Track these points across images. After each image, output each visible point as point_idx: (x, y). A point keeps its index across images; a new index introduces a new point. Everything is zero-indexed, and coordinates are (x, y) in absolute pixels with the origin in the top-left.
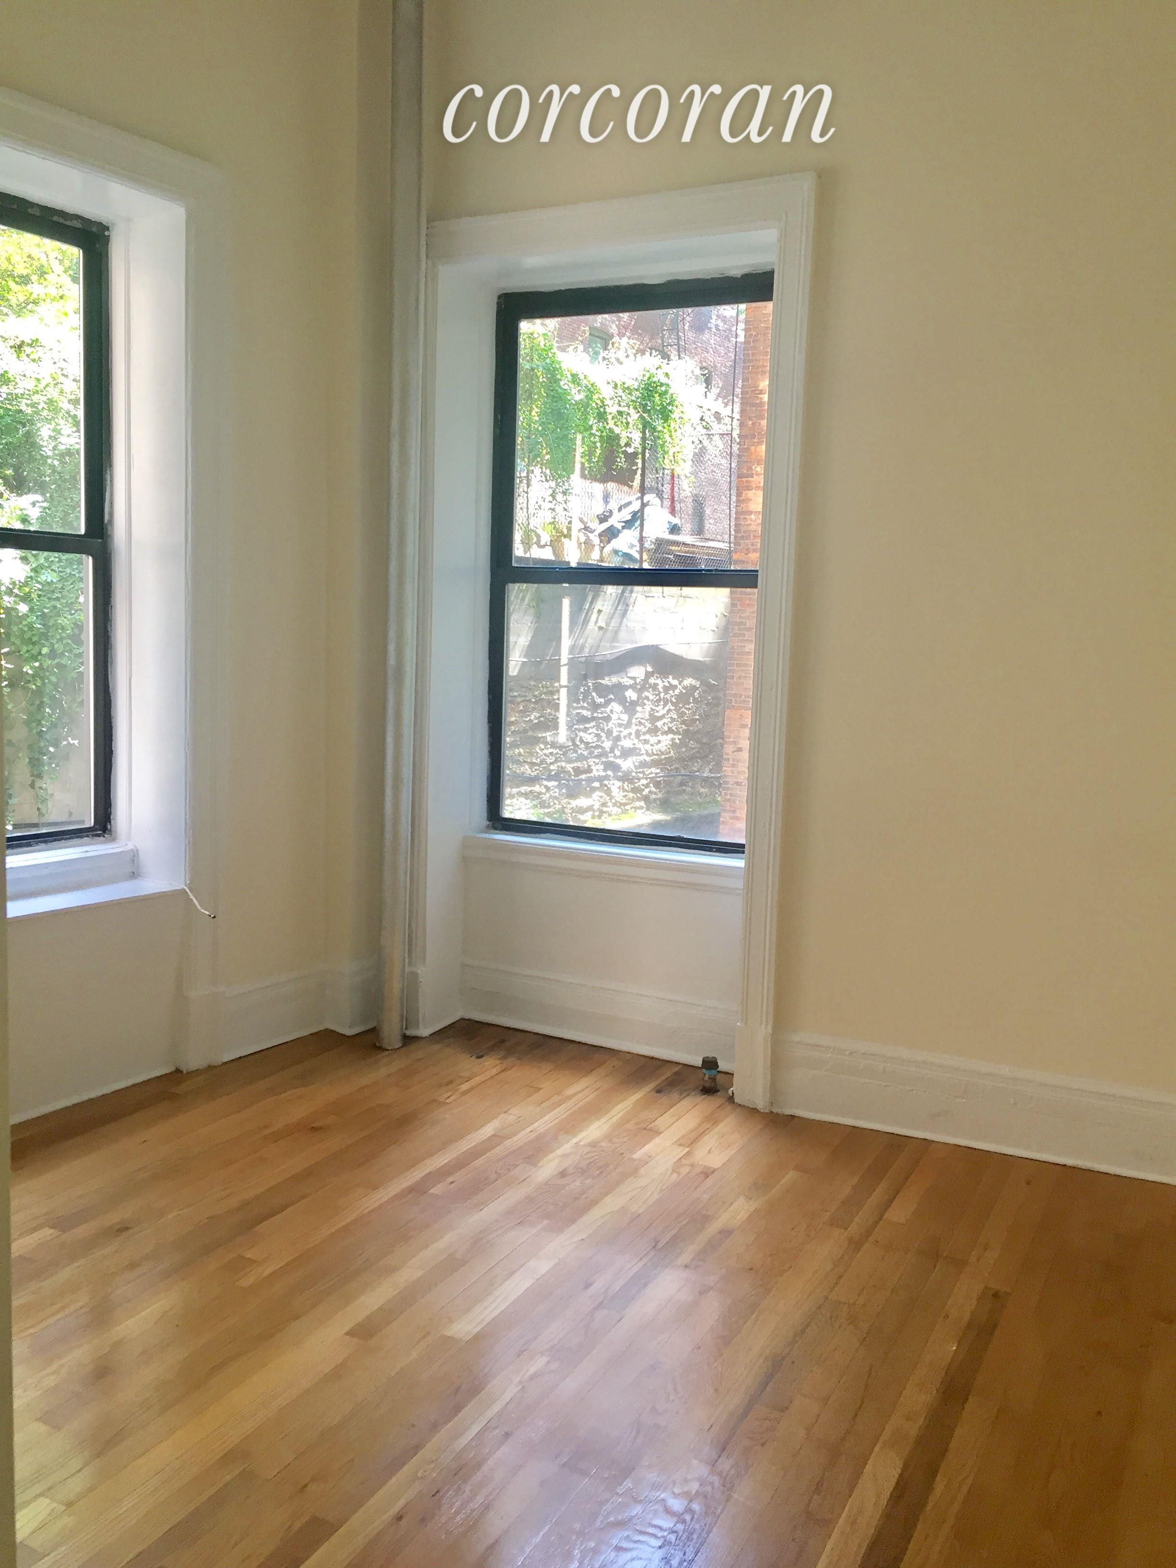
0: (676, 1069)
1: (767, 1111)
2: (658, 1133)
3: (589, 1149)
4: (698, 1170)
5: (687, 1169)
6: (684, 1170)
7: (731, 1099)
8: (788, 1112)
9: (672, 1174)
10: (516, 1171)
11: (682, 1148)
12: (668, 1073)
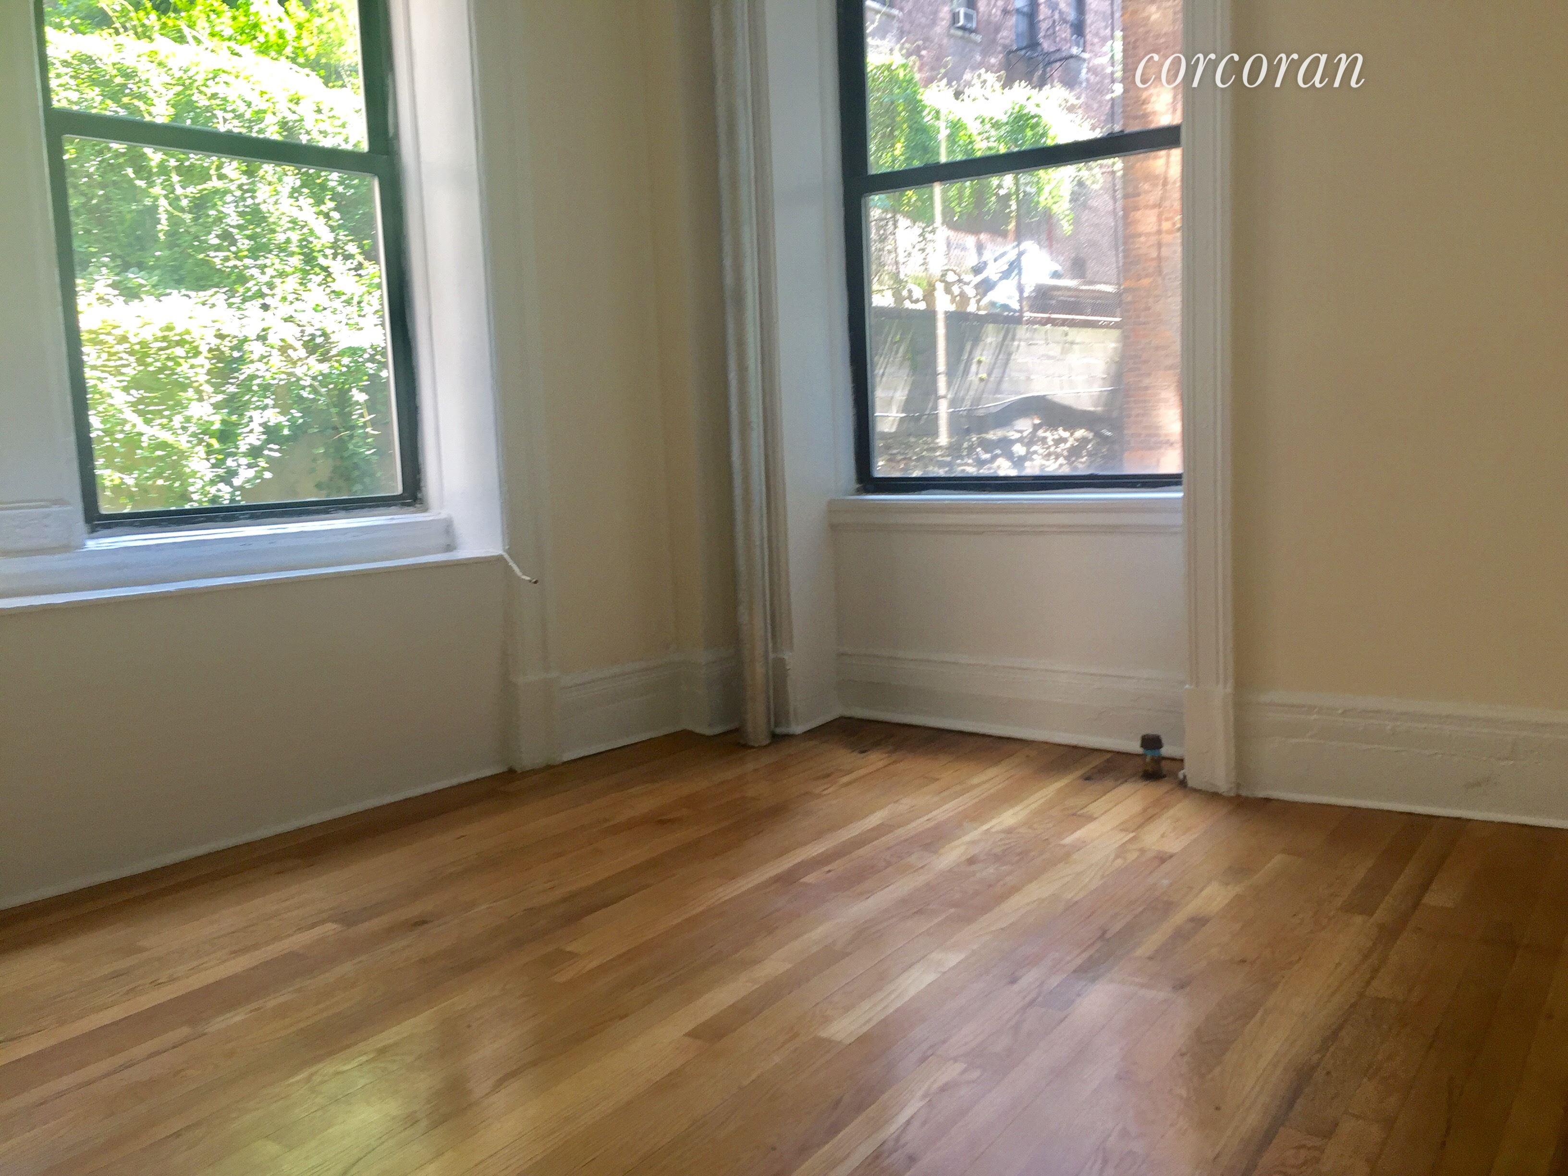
0: (1108, 756)
1: (1232, 794)
2: (1091, 819)
3: (1003, 836)
4: (1149, 855)
5: (1135, 855)
6: (1132, 856)
7: (1183, 783)
8: (1262, 794)
9: (1114, 859)
10: (913, 859)
11: (1124, 834)
12: (1097, 761)
